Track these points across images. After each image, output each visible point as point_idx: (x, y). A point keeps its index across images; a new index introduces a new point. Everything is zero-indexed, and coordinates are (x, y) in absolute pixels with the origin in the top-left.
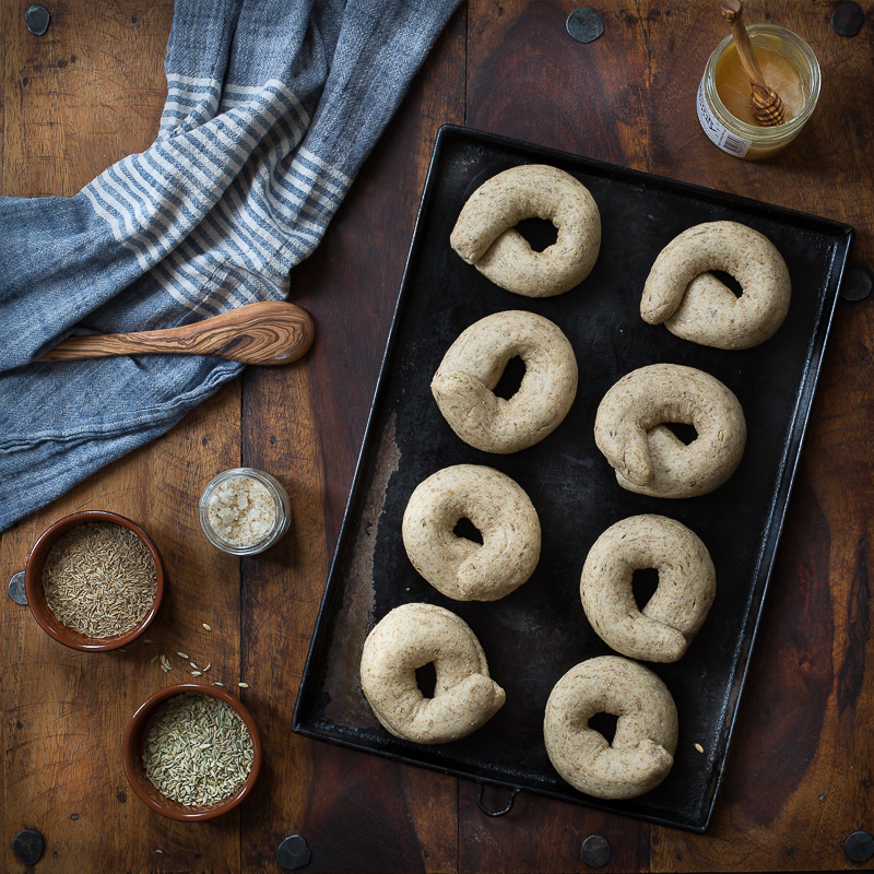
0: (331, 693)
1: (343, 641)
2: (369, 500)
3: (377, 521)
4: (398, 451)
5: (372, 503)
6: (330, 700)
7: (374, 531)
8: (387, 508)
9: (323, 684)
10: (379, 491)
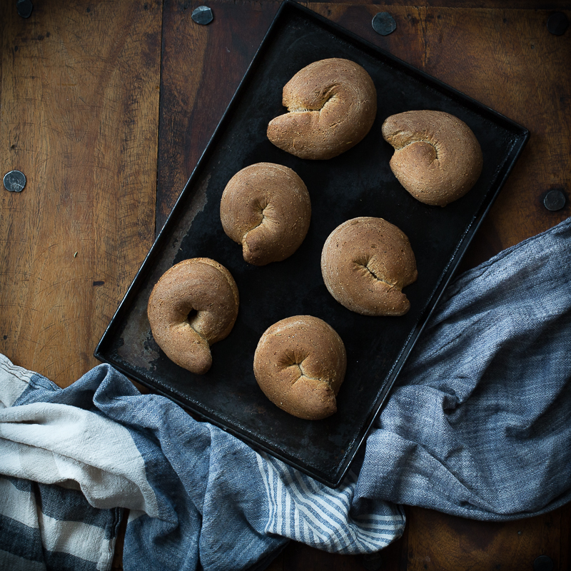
0: (125, 339)
1: (141, 310)
2: (180, 226)
3: (181, 240)
4: (206, 199)
5: (182, 228)
6: (123, 344)
7: (178, 245)
8: (189, 233)
9: (121, 332)
10: (188, 221)
